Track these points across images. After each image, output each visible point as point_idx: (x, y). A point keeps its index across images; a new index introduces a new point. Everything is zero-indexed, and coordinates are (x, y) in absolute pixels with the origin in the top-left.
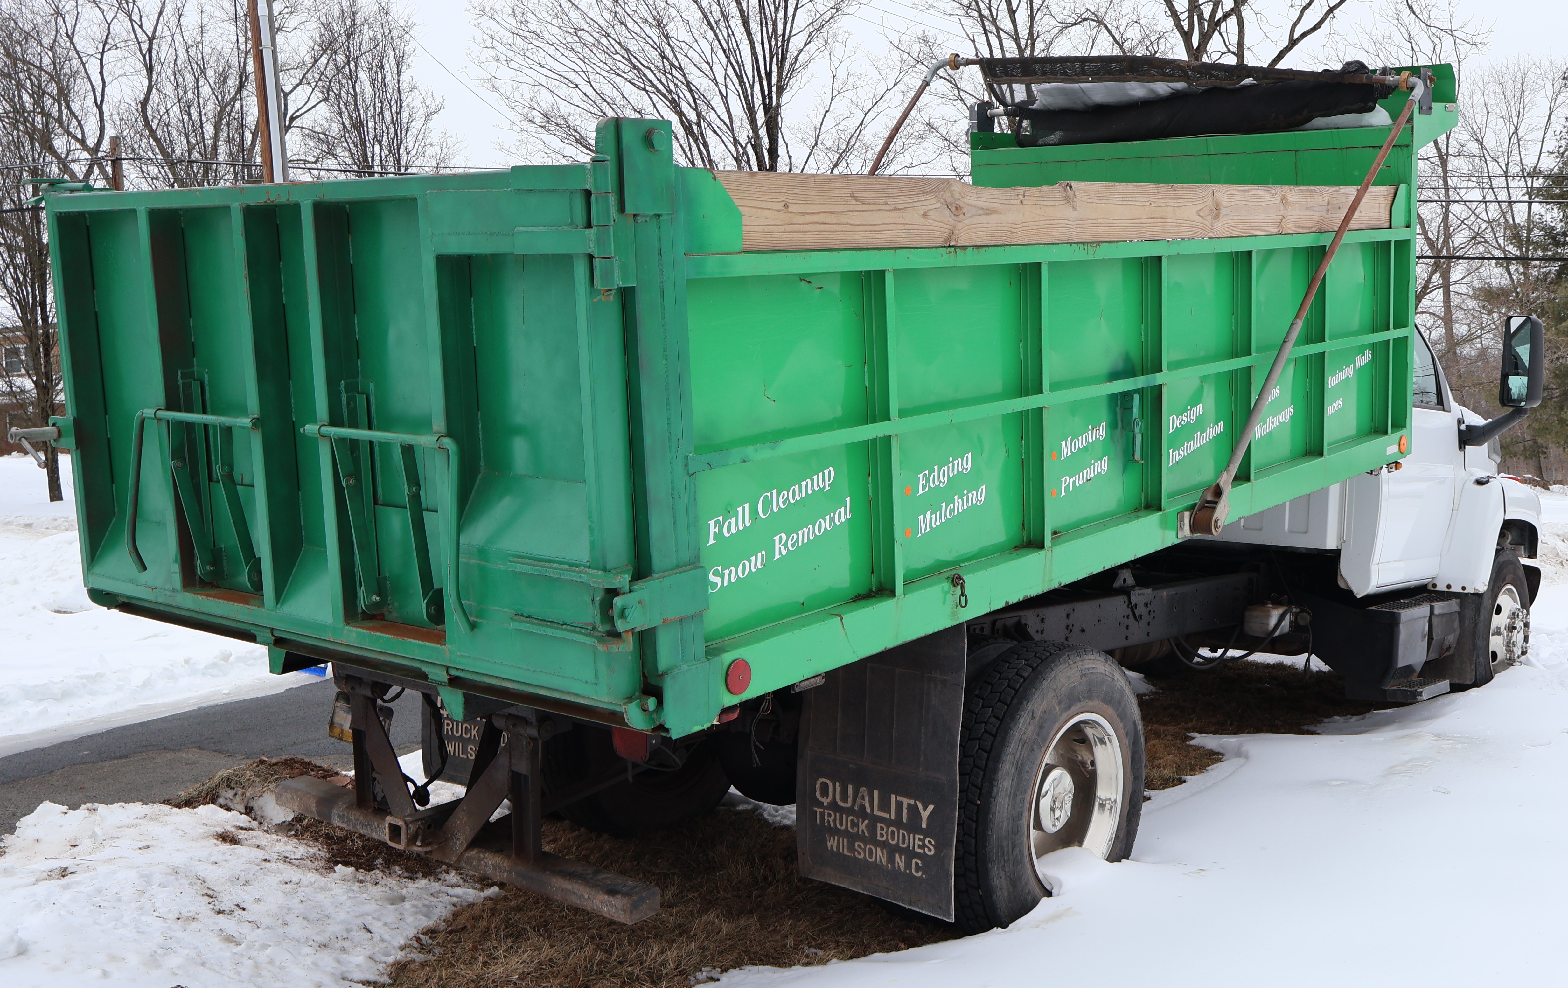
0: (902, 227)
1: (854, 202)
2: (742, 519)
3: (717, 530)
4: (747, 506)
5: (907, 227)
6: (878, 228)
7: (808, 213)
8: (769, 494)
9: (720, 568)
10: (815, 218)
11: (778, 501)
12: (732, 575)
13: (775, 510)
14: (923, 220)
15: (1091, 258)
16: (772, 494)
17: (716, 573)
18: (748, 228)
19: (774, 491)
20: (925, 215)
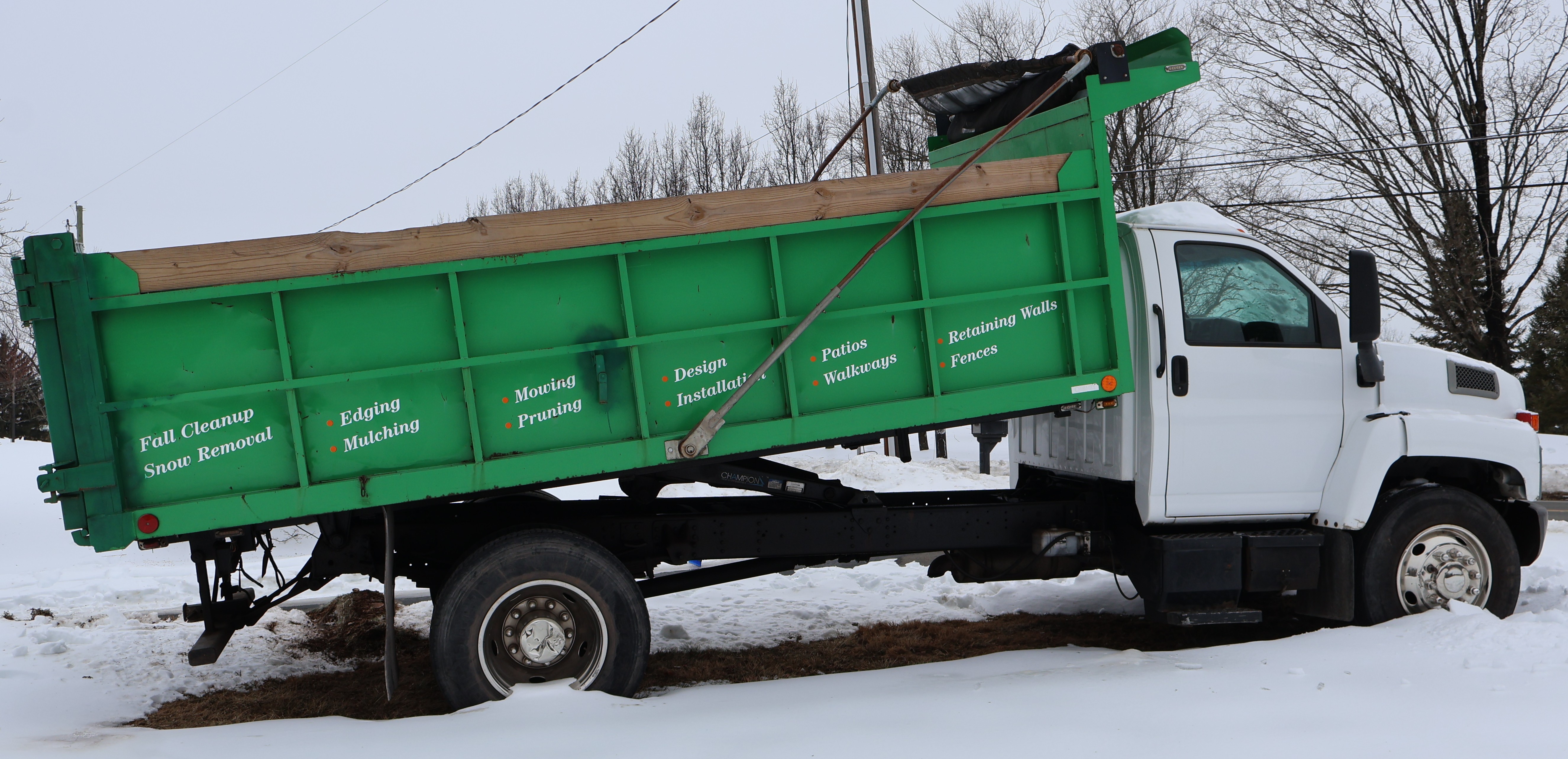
0: (286, 265)
1: (237, 256)
2: (168, 437)
3: (147, 443)
4: (172, 431)
5: (290, 265)
6: (261, 269)
7: (196, 267)
8: (191, 425)
9: (153, 465)
10: (203, 269)
11: (199, 428)
12: (162, 469)
13: (197, 433)
14: (307, 260)
15: (505, 265)
16: (194, 425)
17: (149, 467)
18: (145, 280)
19: (196, 423)
20: (308, 256)
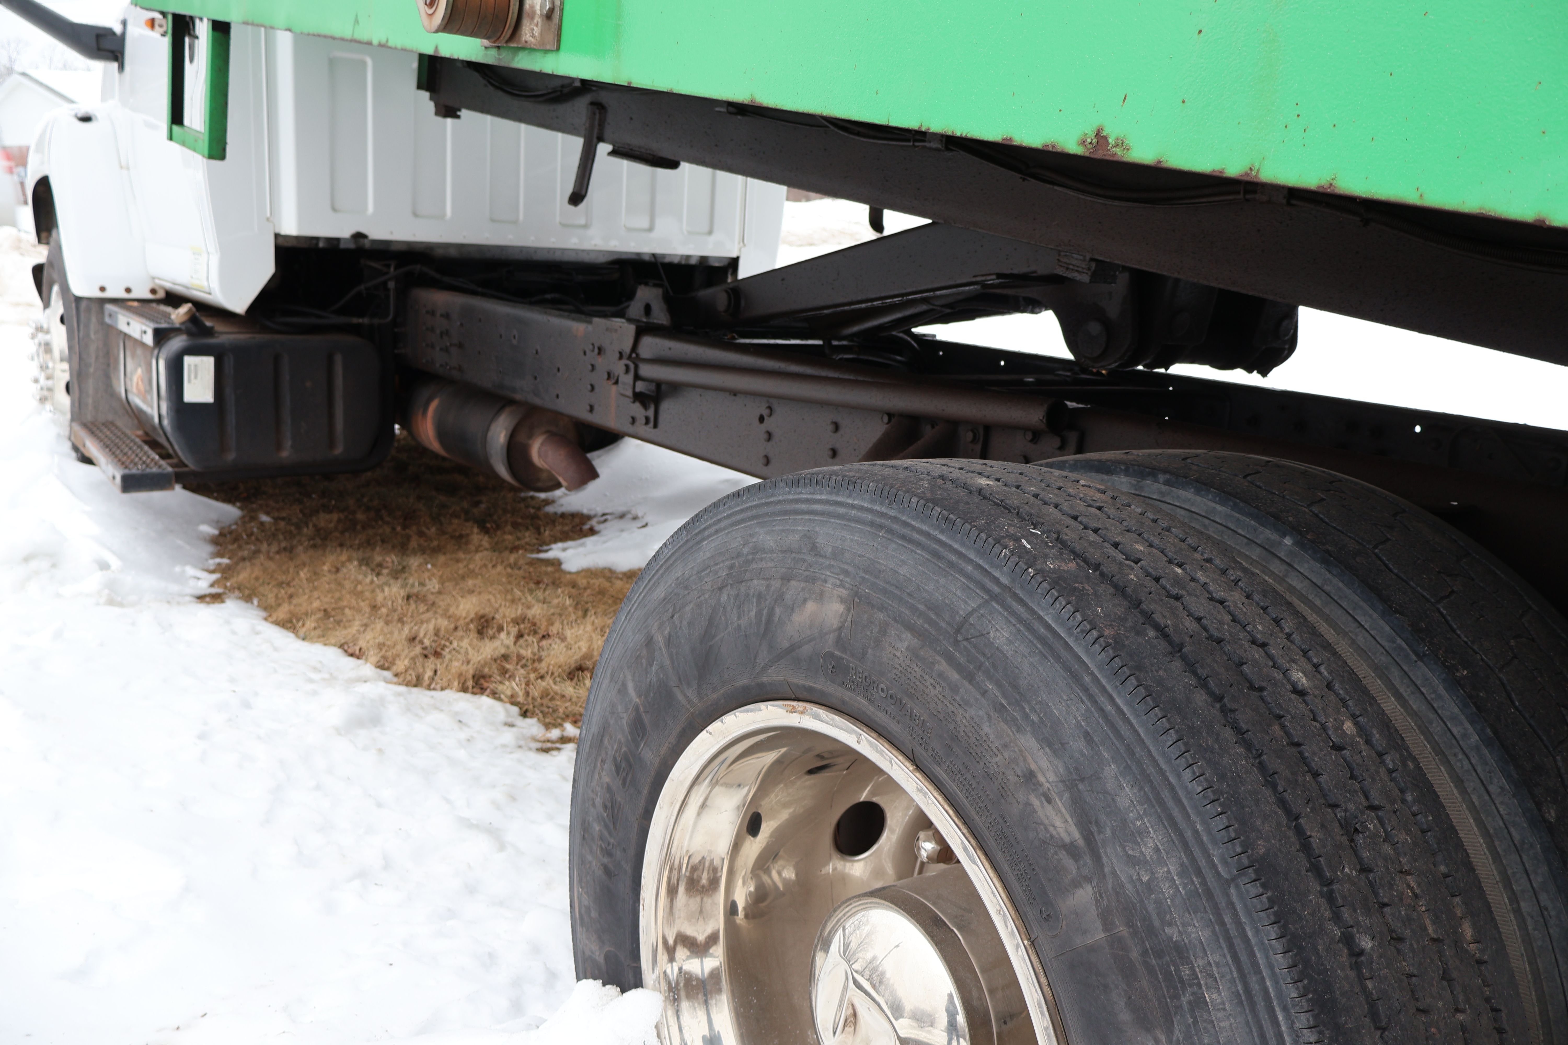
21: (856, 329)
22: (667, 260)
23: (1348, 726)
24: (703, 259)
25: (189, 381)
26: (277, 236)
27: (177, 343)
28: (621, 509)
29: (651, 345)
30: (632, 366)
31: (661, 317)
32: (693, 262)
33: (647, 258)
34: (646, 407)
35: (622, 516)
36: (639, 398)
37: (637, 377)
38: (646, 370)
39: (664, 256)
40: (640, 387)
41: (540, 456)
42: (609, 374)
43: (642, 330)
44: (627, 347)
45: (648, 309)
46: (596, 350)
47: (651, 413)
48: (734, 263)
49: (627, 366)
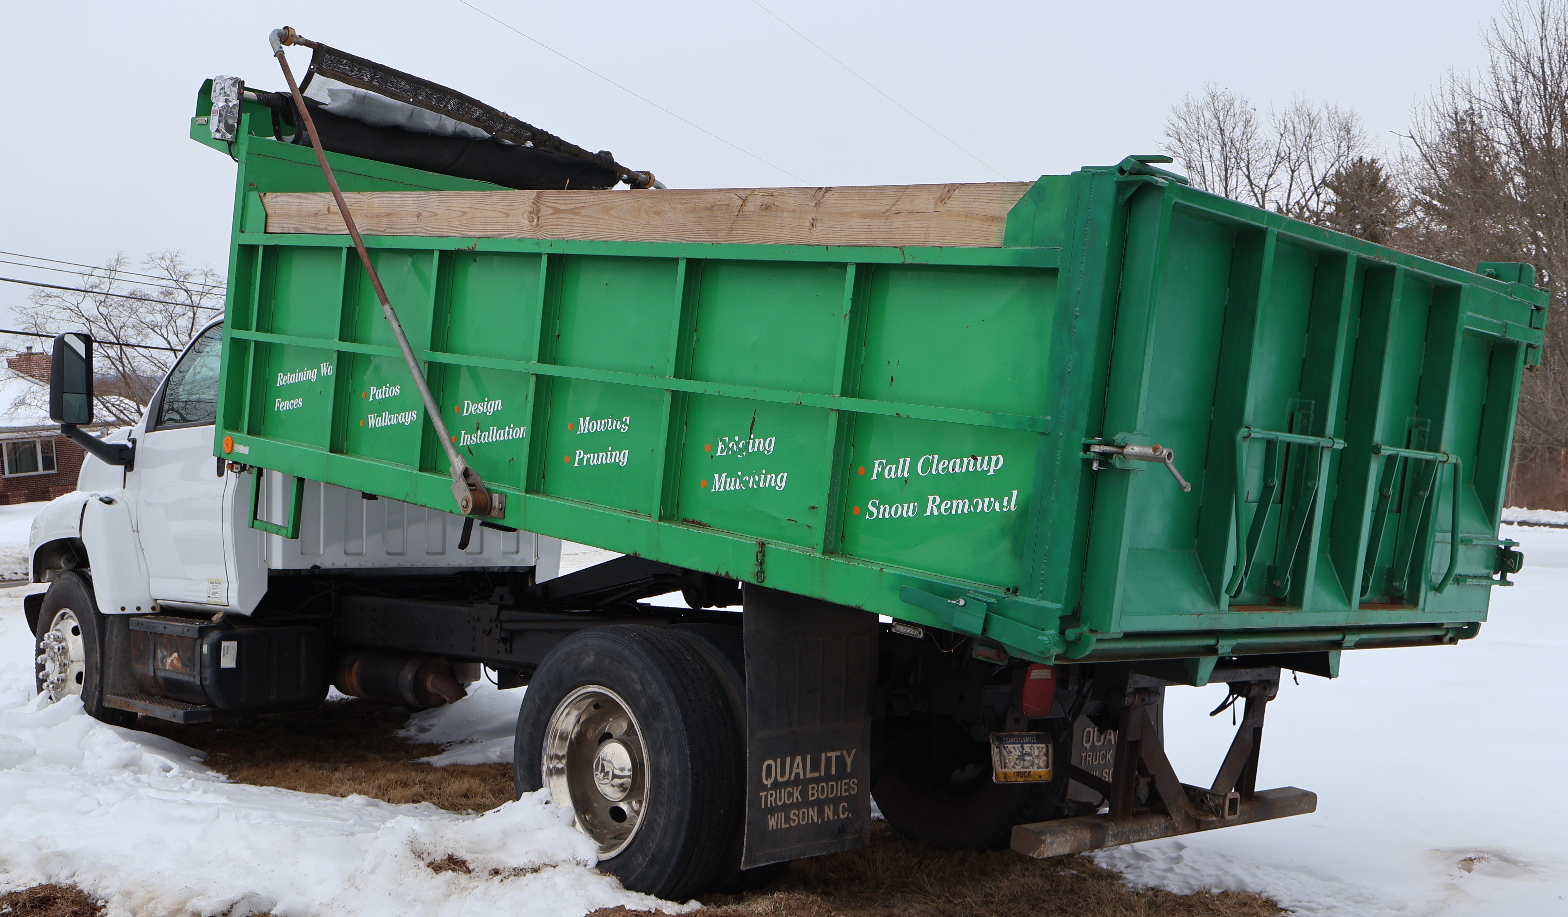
21: (606, 601)
22: (490, 570)
23: (698, 666)
24: (513, 568)
25: (224, 656)
26: (269, 570)
27: (215, 635)
28: (462, 738)
29: (506, 614)
30: (499, 624)
31: (509, 600)
32: (506, 570)
33: (478, 570)
34: (505, 644)
35: (462, 742)
36: (503, 640)
37: (502, 630)
38: (506, 626)
39: (488, 568)
40: (503, 634)
41: (432, 686)
42: (484, 630)
43: (501, 608)
44: (494, 616)
45: (502, 598)
46: (476, 619)
47: (508, 647)
48: (532, 570)
49: (496, 624)
